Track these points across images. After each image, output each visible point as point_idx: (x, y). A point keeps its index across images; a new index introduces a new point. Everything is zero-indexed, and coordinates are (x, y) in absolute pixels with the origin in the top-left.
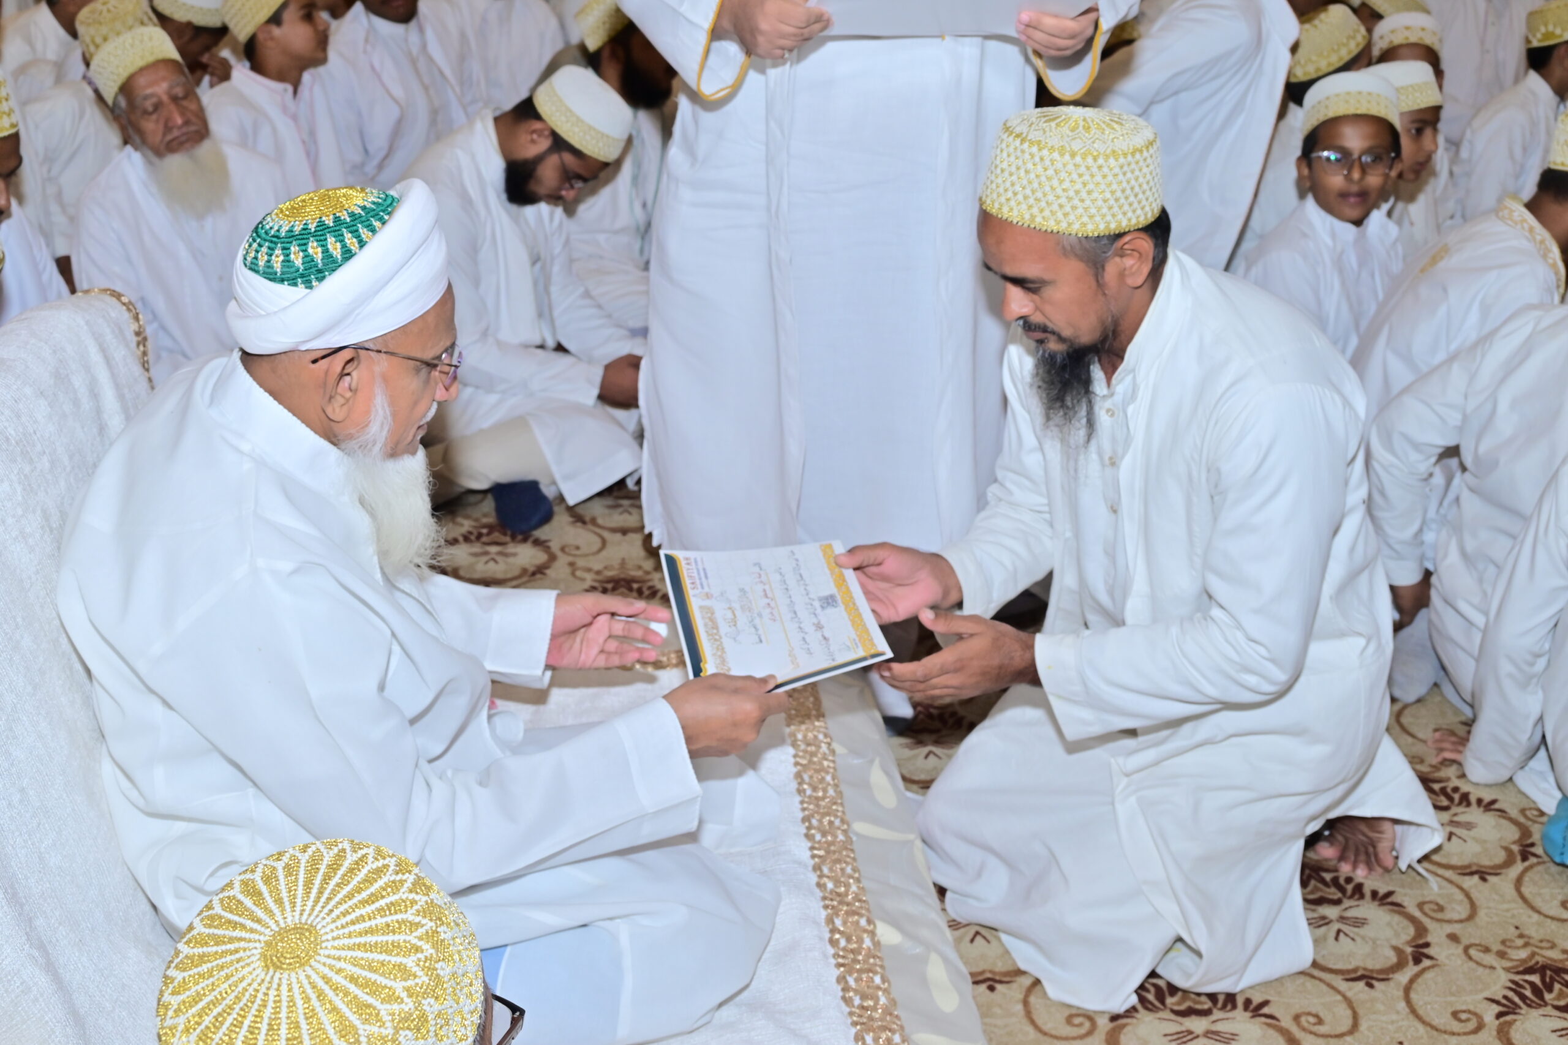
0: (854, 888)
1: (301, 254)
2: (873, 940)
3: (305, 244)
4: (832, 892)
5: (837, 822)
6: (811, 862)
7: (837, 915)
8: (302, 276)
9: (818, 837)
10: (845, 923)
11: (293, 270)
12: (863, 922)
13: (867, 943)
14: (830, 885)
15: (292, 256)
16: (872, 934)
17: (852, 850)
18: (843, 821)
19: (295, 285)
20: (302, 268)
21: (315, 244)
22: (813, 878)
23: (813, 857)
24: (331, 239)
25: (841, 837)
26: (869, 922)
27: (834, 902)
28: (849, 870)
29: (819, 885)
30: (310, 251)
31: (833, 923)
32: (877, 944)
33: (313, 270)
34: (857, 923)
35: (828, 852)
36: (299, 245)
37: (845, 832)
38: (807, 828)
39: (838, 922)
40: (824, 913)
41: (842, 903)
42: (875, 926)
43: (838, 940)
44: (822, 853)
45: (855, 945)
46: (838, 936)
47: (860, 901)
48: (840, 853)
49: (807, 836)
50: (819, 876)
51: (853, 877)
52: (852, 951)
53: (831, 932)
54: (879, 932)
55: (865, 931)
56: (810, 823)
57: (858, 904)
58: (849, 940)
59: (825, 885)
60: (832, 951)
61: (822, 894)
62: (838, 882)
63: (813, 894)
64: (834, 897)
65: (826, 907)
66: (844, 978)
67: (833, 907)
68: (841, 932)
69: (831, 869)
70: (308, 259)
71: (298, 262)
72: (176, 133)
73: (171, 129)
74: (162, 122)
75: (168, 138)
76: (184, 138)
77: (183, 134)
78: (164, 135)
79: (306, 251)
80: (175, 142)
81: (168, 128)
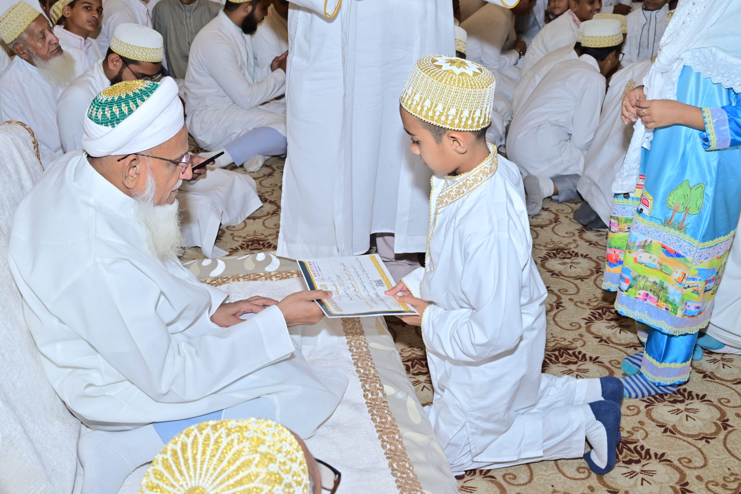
0: (372, 371)
1: (110, 111)
2: (383, 393)
3: (112, 107)
4: (363, 373)
5: (363, 343)
6: (353, 361)
7: (367, 384)
8: (110, 122)
9: (355, 350)
10: (370, 386)
11: (106, 119)
12: (378, 385)
13: (380, 395)
14: (362, 371)
15: (106, 112)
16: (382, 390)
17: (370, 355)
18: (365, 343)
19: (107, 126)
20: (110, 118)
21: (116, 107)
22: (354, 368)
23: (353, 359)
24: (123, 105)
25: (365, 350)
26: (381, 385)
27: (365, 378)
28: (369, 364)
29: (357, 371)
30: (114, 110)
31: (365, 387)
32: (384, 395)
33: (115, 119)
34: (376, 386)
35: (360, 357)
36: (109, 107)
37: (366, 347)
38: (350, 346)
39: (367, 386)
40: (361, 383)
41: (368, 378)
42: (383, 387)
43: (367, 395)
44: (357, 357)
45: (375, 397)
46: (367, 392)
47: (376, 377)
48: (365, 357)
49: (350, 350)
50: (357, 367)
51: (372, 367)
52: (374, 399)
53: (365, 391)
54: (385, 389)
55: (379, 389)
56: (351, 344)
57: (375, 378)
58: (372, 394)
59: (360, 371)
60: (365, 401)
61: (359, 375)
62: (365, 369)
63: (355, 375)
64: (364, 376)
65: (361, 380)
66: (372, 411)
67: (364, 381)
68: (369, 391)
69: (362, 364)
70: (113, 114)
71: (108, 115)
72: (54, 48)
73: (53, 44)
74: (47, 43)
75: (52, 50)
76: (57, 50)
77: (57, 48)
78: (49, 49)
79: (112, 110)
80: (54, 52)
81: (51, 45)
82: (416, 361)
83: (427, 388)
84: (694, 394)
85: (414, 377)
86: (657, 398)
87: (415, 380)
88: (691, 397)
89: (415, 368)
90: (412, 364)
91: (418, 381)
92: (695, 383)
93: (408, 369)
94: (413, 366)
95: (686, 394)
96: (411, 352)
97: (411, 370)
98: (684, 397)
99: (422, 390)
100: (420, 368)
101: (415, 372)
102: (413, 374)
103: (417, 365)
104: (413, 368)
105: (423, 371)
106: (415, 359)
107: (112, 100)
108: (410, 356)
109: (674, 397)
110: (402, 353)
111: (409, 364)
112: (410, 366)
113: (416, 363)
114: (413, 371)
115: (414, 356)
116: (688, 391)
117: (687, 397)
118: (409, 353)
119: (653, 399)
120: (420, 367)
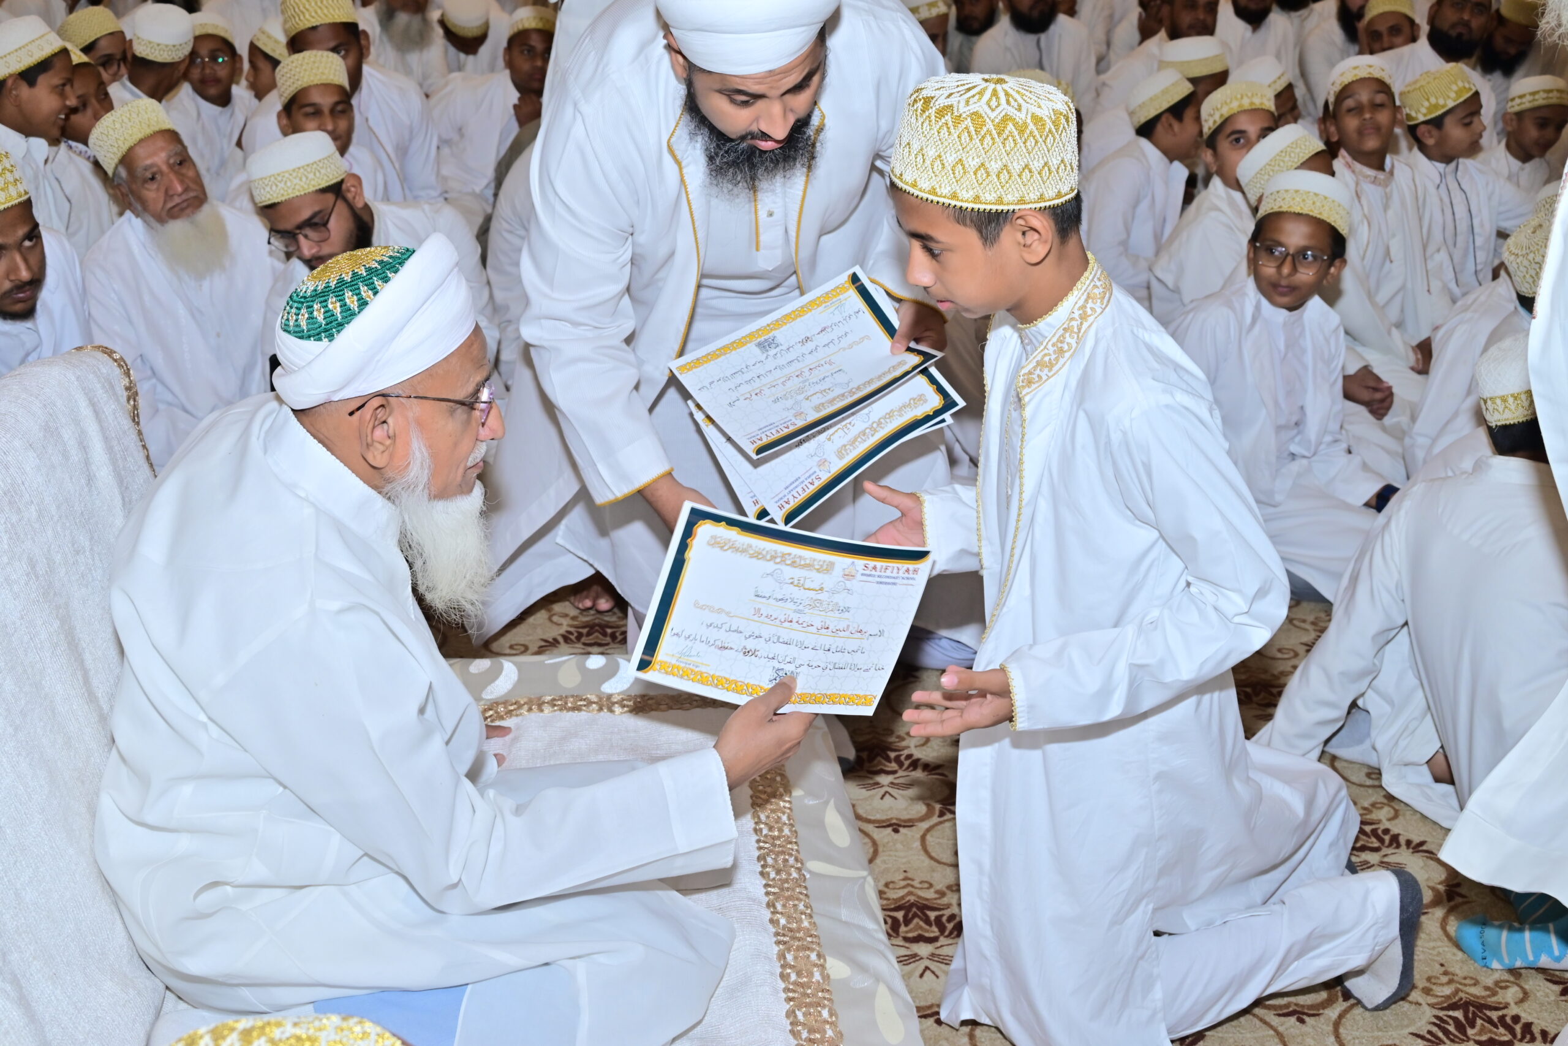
0: (806, 924)
1: (322, 310)
2: (822, 974)
3: (326, 301)
4: (784, 927)
5: (792, 861)
6: (766, 899)
7: (789, 950)
9: (773, 875)
10: (795, 958)
11: (316, 326)
12: (813, 956)
13: (817, 977)
14: (783, 921)
15: (315, 313)
16: (822, 967)
17: (806, 888)
18: (797, 860)
19: (320, 339)
20: (324, 323)
21: (334, 299)
22: (767, 914)
23: (767, 894)
24: (348, 294)
25: (795, 875)
26: (819, 956)
27: (787, 939)
28: (801, 907)
29: (771, 921)
30: (330, 306)
31: (785, 958)
32: (826, 977)
33: (334, 324)
34: (808, 957)
35: (782, 889)
36: (321, 302)
37: (799, 870)
38: (763, 866)
39: (790, 957)
40: (776, 949)
41: (793, 938)
42: (825, 960)
43: (789, 975)
44: (775, 890)
45: (805, 979)
46: (789, 971)
47: (811, 936)
48: (793, 890)
49: (762, 874)
50: (773, 913)
51: (805, 914)
52: (802, 985)
53: (783, 966)
54: (828, 965)
55: (815, 964)
56: (765, 860)
57: (809, 939)
58: (799, 974)
59: (778, 921)
60: (783, 985)
61: (774, 930)
62: (789, 918)
63: (766, 930)
64: (786, 932)
65: (778, 943)
66: (794, 1012)
67: (785, 943)
68: (791, 967)
69: (784, 906)
70: (329, 314)
71: (320, 317)
72: (177, 200)
73: (172, 196)
74: (163, 190)
75: (170, 205)
76: (185, 204)
77: (184, 201)
78: (165, 202)
79: (327, 306)
80: (176, 209)
81: (168, 196)
82: (914, 909)
83: (933, 972)
84: (1536, 1030)
85: (907, 945)
86: (1450, 1032)
87: (908, 953)
88: (1528, 1037)
89: (911, 926)
90: (905, 917)
91: (915, 955)
92: (1542, 1005)
93: (894, 928)
94: (907, 922)
95: (1518, 1028)
96: (906, 891)
97: (903, 929)
98: (1514, 1035)
99: (921, 976)
100: (921, 928)
101: (910, 935)
102: (906, 939)
103: (916, 920)
104: (906, 925)
105: (927, 935)
106: (912, 905)
107: (325, 287)
108: (903, 898)
109: (1490, 1031)
110: (886, 890)
111: (900, 915)
112: (901, 919)
113: (915, 915)
114: (907, 932)
115: (912, 899)
116: (1523, 1021)
117: (1519, 1036)
118: (901, 893)
119: (1440, 1035)
120: (922, 923)
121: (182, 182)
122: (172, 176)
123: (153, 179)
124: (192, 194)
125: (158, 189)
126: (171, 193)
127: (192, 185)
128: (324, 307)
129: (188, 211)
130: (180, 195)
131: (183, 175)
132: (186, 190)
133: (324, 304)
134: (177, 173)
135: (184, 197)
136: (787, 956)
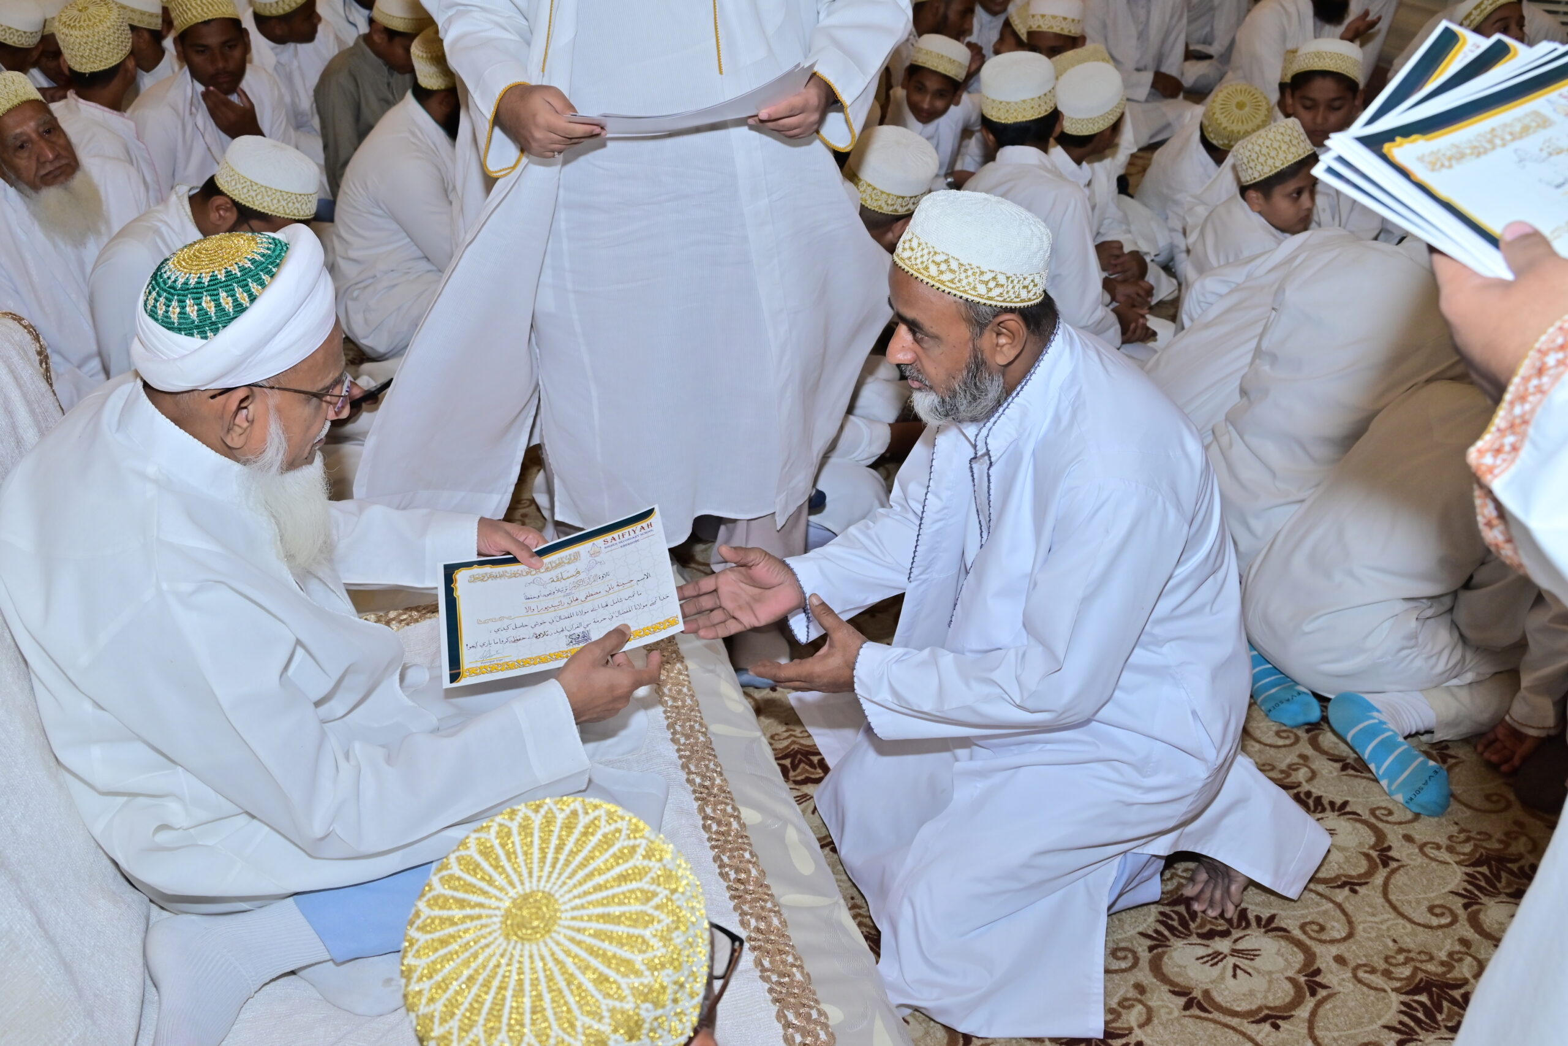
0: (718, 781)
1: (196, 307)
2: (739, 823)
3: (198, 298)
4: (700, 785)
5: (697, 726)
6: (680, 762)
7: (708, 806)
8: (197, 327)
9: (682, 741)
10: (714, 810)
11: (189, 321)
12: (729, 809)
13: (734, 825)
14: (698, 780)
15: (188, 309)
16: (738, 818)
17: (713, 749)
18: (701, 725)
19: (192, 335)
20: (197, 320)
21: (209, 298)
22: (684, 776)
23: (680, 757)
24: (222, 294)
25: (702, 739)
26: (735, 808)
27: (704, 795)
28: (712, 766)
29: (688, 781)
30: (204, 304)
31: (705, 811)
32: (743, 825)
33: (208, 322)
34: (725, 810)
35: (692, 752)
36: (194, 299)
37: (704, 734)
38: (672, 733)
39: (709, 811)
40: (696, 804)
41: (709, 794)
42: (739, 811)
43: (710, 826)
44: (688, 753)
45: (725, 829)
46: (709, 822)
47: (724, 792)
48: (702, 752)
49: (673, 740)
50: (688, 773)
51: (716, 772)
52: (723, 834)
53: (704, 819)
54: (743, 815)
55: (732, 816)
56: (674, 729)
57: (723, 795)
58: (719, 824)
59: (693, 780)
60: (706, 836)
61: (692, 789)
62: (704, 777)
63: (685, 789)
64: (702, 790)
65: (697, 799)
66: (719, 857)
67: (703, 799)
68: (712, 819)
69: (697, 766)
70: (203, 312)
72: (49, 168)
73: (45, 162)
74: (34, 158)
75: (43, 172)
76: (58, 172)
77: (57, 169)
78: (37, 170)
79: (200, 304)
80: (50, 177)
81: (41, 163)
82: (799, 756)
85: (797, 787)
87: (800, 794)
89: (799, 770)
90: (792, 763)
91: (806, 795)
93: (785, 771)
94: (794, 767)
96: (790, 740)
97: (792, 774)
100: (807, 771)
101: (799, 778)
102: (796, 782)
103: (802, 765)
104: (794, 770)
105: (813, 777)
106: (797, 752)
108: (787, 747)
110: (773, 742)
111: (787, 762)
112: (789, 766)
113: (800, 761)
114: (795, 776)
115: (796, 747)
118: (786, 743)
120: (807, 767)
121: (52, 149)
122: (42, 144)
123: (22, 147)
124: (64, 162)
125: (29, 157)
126: (42, 160)
127: (63, 153)
128: (197, 305)
129: (62, 178)
130: (51, 162)
131: (53, 143)
132: (57, 157)
133: (198, 301)
134: (47, 141)
135: (57, 164)
136: (706, 809)
